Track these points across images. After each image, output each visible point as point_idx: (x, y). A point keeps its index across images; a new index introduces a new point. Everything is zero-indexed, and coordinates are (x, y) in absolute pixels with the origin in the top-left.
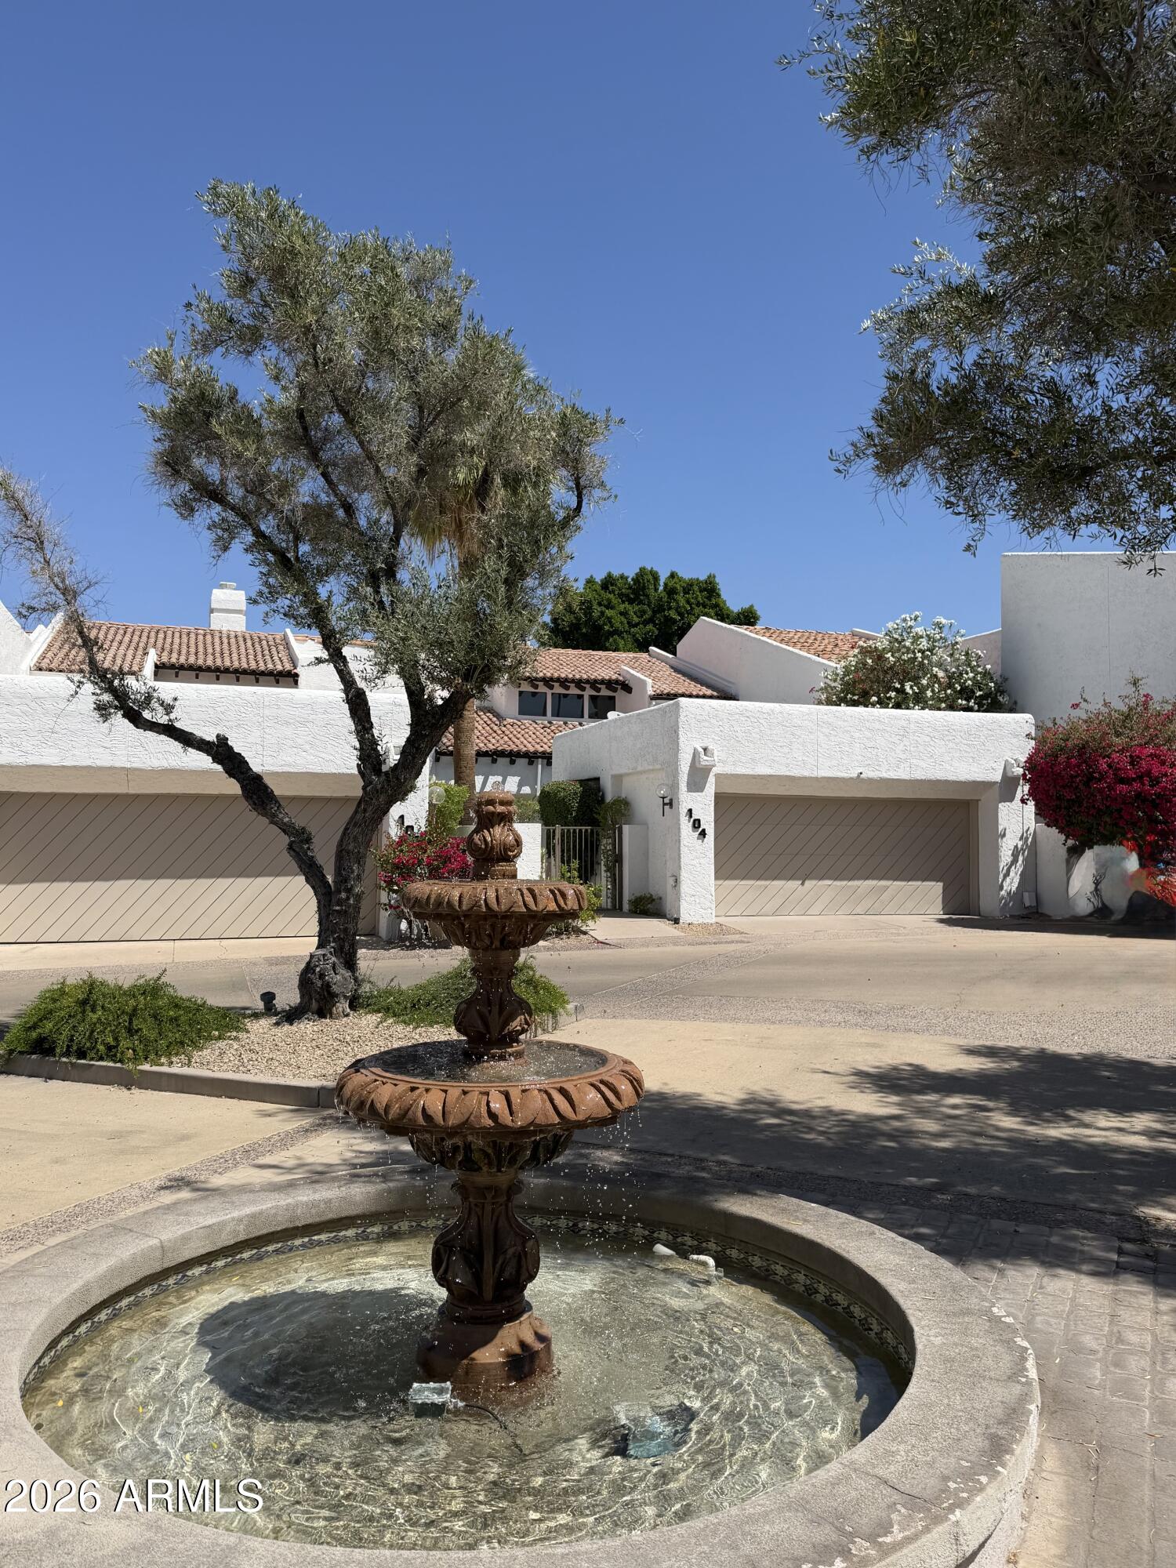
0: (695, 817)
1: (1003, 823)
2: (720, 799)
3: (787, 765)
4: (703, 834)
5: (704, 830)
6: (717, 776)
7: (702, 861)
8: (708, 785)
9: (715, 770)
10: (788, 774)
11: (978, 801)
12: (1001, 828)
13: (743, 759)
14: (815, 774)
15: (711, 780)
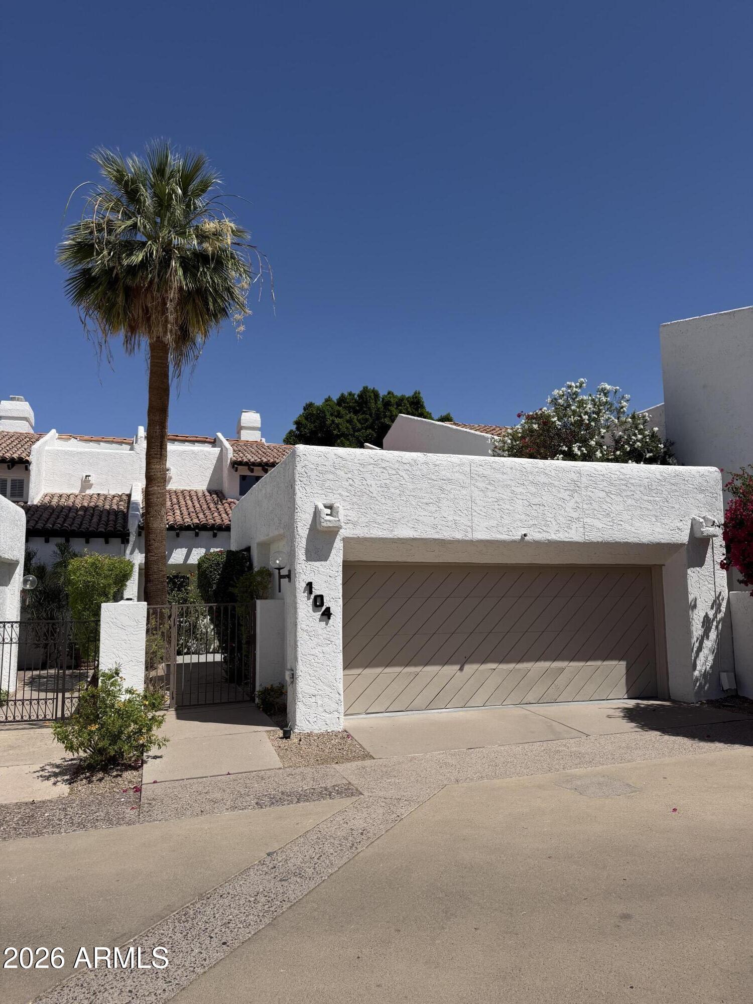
0: (316, 592)
1: (693, 592)
2: (350, 569)
3: (435, 527)
4: (327, 614)
5: (328, 609)
6: (346, 540)
7: (326, 649)
8: (333, 551)
9: (343, 533)
10: (437, 536)
11: (661, 566)
12: (691, 597)
13: (379, 519)
14: (469, 537)
15: (338, 545)
